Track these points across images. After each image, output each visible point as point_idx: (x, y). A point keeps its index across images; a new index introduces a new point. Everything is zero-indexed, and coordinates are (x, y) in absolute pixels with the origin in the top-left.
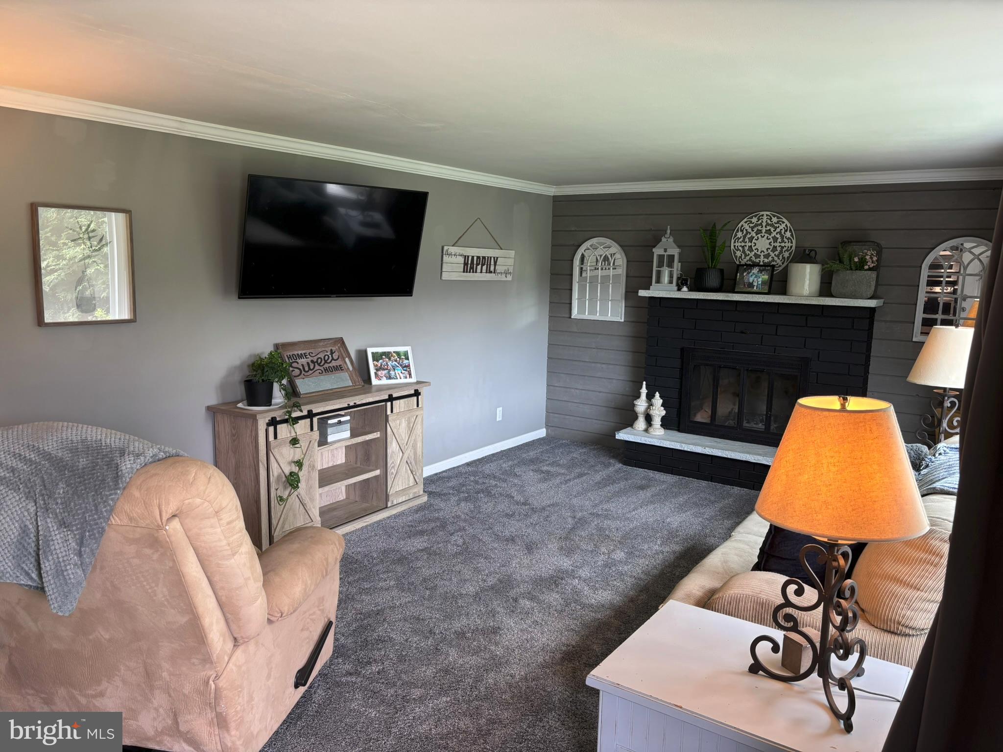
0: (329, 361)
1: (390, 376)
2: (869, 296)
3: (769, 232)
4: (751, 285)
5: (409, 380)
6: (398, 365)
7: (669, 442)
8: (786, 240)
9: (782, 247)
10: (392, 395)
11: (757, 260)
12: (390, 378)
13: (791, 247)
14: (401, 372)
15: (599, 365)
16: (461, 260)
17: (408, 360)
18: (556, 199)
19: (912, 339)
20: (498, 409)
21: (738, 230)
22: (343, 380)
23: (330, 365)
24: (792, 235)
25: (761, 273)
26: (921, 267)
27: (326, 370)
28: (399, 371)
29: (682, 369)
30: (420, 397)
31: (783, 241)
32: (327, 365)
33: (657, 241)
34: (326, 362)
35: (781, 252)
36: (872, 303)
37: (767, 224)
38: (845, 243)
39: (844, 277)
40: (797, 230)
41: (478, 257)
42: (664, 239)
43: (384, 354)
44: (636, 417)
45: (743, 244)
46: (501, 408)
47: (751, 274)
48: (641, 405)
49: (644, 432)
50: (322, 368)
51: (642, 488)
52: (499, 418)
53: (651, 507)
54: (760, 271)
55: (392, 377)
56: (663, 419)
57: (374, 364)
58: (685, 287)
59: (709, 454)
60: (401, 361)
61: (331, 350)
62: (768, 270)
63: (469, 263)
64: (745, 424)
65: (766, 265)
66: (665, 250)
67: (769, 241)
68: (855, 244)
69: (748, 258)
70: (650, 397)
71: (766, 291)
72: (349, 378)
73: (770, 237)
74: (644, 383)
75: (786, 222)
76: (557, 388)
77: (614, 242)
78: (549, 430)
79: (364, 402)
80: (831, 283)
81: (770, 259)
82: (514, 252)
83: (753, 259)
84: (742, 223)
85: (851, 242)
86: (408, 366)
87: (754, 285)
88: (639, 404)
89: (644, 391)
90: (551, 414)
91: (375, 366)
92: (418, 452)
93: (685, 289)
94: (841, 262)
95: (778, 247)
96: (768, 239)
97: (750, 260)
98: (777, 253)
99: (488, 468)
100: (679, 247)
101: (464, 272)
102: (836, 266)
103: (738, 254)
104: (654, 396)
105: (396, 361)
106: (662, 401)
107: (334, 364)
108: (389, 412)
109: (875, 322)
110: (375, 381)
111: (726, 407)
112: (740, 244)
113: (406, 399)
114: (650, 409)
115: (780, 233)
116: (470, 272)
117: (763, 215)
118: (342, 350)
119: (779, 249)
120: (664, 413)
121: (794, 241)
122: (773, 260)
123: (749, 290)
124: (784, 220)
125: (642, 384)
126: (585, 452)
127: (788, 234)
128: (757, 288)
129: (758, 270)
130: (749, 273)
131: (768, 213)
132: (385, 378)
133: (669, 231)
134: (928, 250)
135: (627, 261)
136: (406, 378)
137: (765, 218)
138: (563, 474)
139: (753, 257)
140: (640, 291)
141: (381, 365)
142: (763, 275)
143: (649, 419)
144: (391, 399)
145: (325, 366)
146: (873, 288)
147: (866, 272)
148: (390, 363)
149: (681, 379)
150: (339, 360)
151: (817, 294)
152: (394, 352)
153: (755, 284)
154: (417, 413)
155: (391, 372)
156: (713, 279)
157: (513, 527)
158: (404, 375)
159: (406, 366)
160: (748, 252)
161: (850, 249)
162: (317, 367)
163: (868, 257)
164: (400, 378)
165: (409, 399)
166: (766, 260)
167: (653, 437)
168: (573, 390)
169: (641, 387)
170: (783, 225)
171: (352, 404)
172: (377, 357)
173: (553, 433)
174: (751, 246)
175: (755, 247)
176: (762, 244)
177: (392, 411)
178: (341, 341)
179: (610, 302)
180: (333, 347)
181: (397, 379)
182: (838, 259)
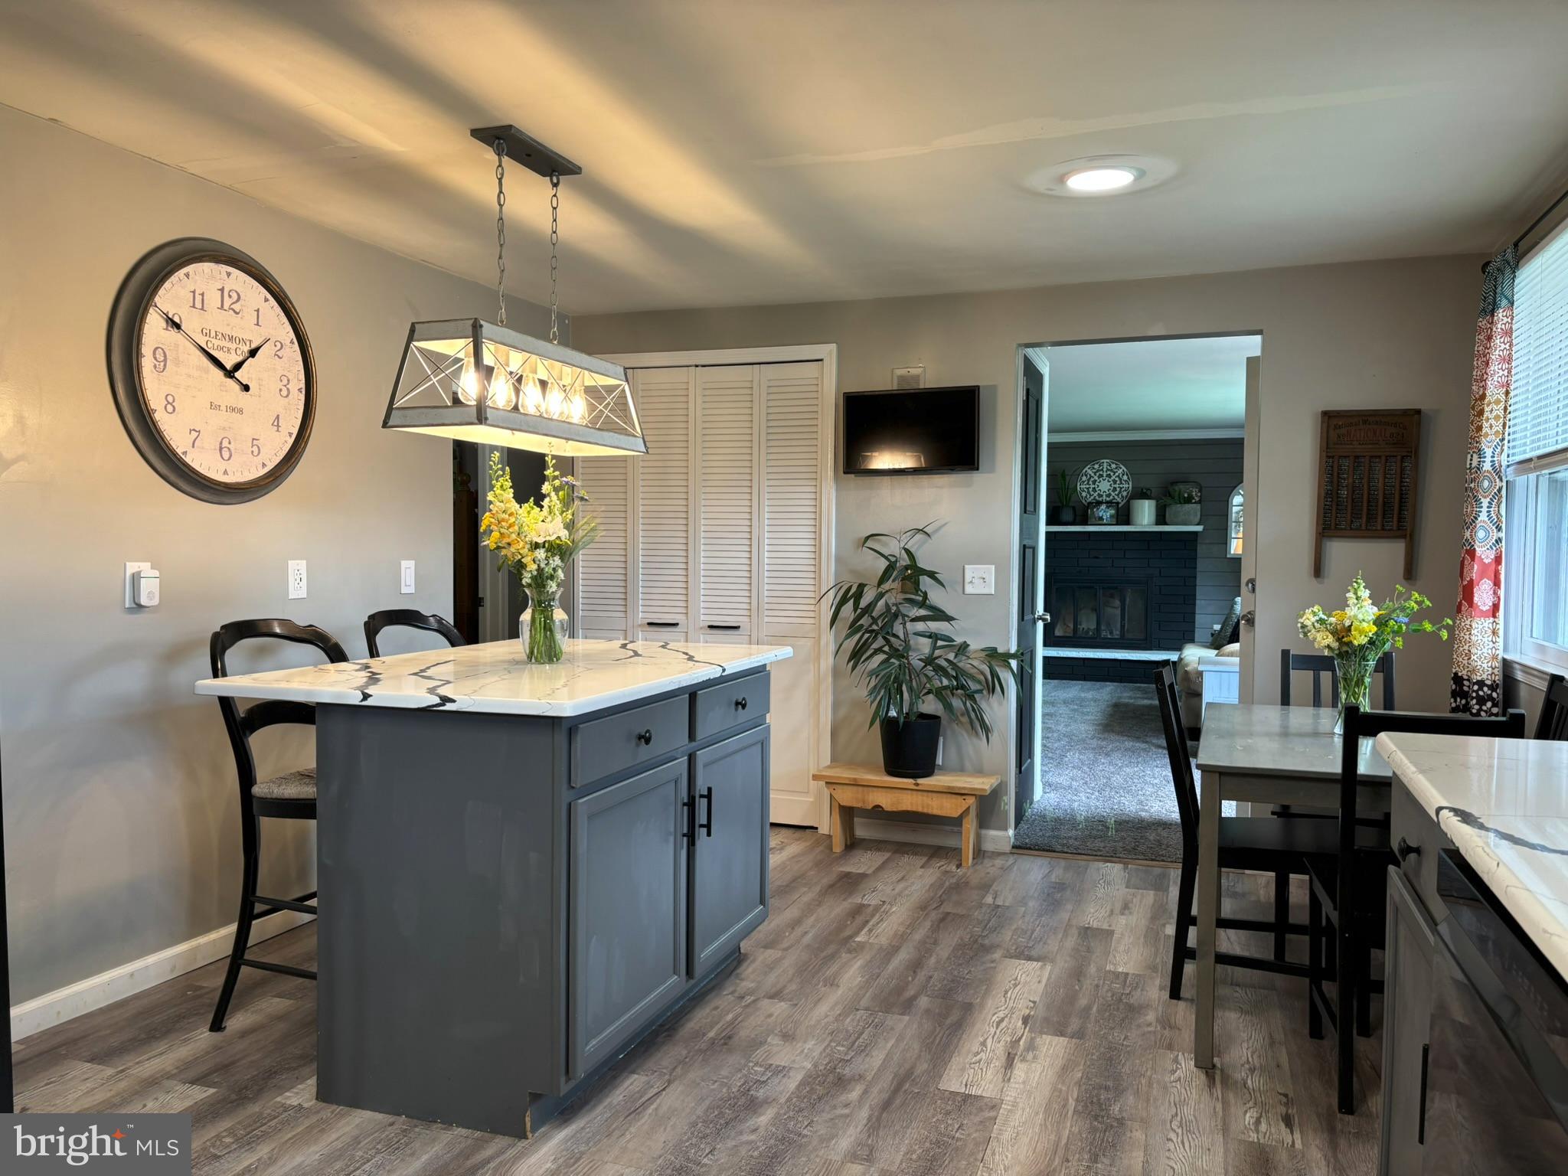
3: (1109, 476)
4: (1101, 518)
9: (1121, 488)
11: (1100, 499)
13: (1129, 487)
19: (1226, 555)
21: (1083, 475)
24: (1128, 478)
26: (1229, 501)
31: (1121, 483)
35: (1120, 492)
37: (1108, 470)
38: (1174, 483)
39: (1175, 510)
40: (1132, 474)
45: (1088, 486)
47: (1100, 510)
54: (1108, 507)
62: (1112, 506)
65: (1109, 502)
67: (1110, 483)
68: (1182, 484)
69: (1092, 497)
71: (1115, 523)
75: (1123, 468)
81: (1111, 497)
84: (1086, 469)
85: (1177, 482)
94: (1173, 498)
95: (1117, 488)
96: (1108, 481)
97: (1094, 499)
98: (1117, 493)
102: (1168, 500)
103: (1084, 494)
109: (1198, 544)
112: (1085, 486)
115: (1118, 476)
117: (1103, 463)
121: (1130, 483)
122: (1116, 498)
123: (1100, 522)
124: (1121, 466)
127: (1125, 478)
128: (1106, 521)
129: (1104, 506)
130: (1098, 509)
131: (1108, 461)
134: (1232, 488)
139: (1097, 496)
142: (1110, 510)
146: (1199, 516)
147: (1193, 505)
151: (1154, 523)
153: (1105, 518)
156: (1068, 516)
160: (1092, 493)
161: (1177, 488)
163: (1194, 493)
166: (1108, 499)
170: (1121, 470)
174: (1095, 488)
175: (1098, 489)
176: (1104, 486)
182: (1170, 495)
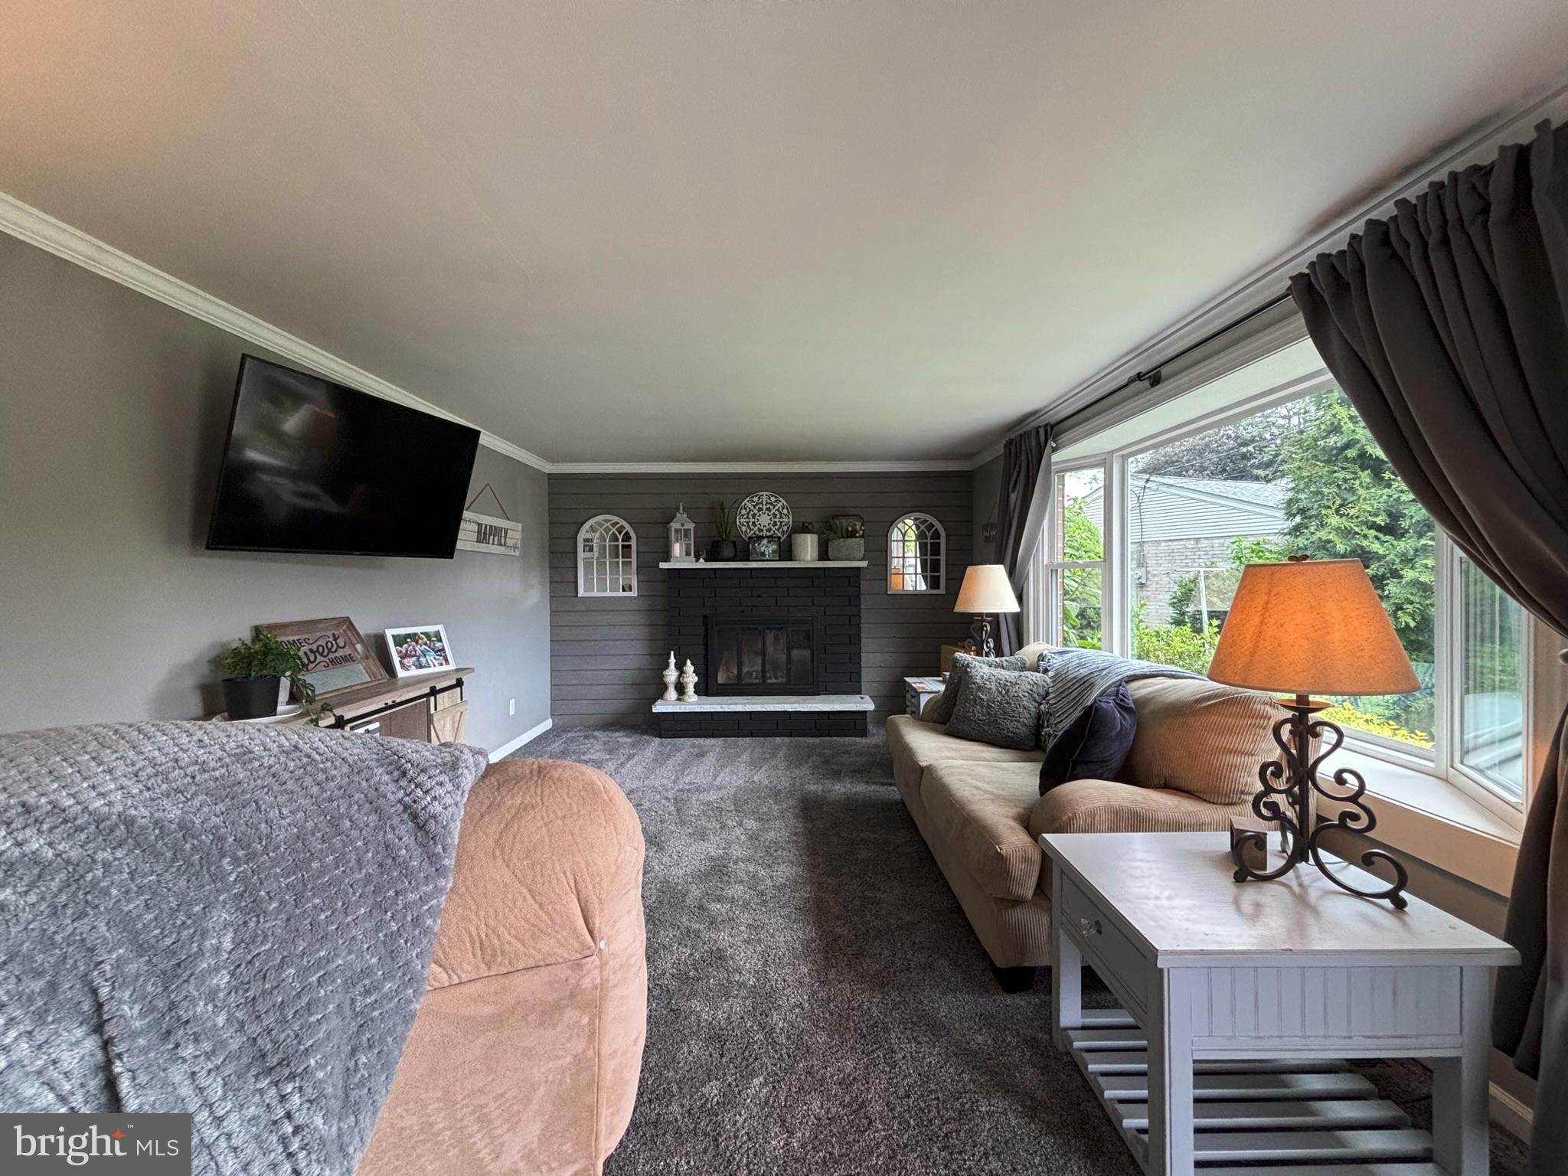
0: (334, 649)
2: (860, 559)
3: (769, 509)
4: (763, 554)
5: (445, 668)
6: (429, 649)
7: (707, 707)
8: (784, 516)
9: (781, 522)
10: (435, 687)
11: (761, 534)
12: (420, 666)
13: (789, 522)
14: (435, 659)
15: (613, 642)
16: (475, 527)
17: (441, 641)
19: (887, 593)
20: (511, 702)
21: (741, 508)
22: (359, 674)
23: (336, 654)
24: (788, 512)
26: (888, 536)
27: (332, 662)
28: (431, 657)
29: (706, 636)
30: (463, 688)
31: (781, 517)
32: (332, 656)
33: (672, 518)
34: (330, 651)
35: (781, 526)
36: (864, 564)
37: (767, 503)
39: (838, 545)
40: (793, 508)
41: (491, 527)
42: (678, 515)
43: (409, 636)
44: (663, 688)
45: (747, 520)
46: (514, 700)
47: (761, 545)
48: (671, 675)
49: (678, 702)
50: (326, 659)
51: (701, 755)
52: (512, 712)
53: (728, 771)
54: (769, 542)
55: (423, 665)
56: (696, 686)
57: (396, 650)
58: (702, 558)
60: (432, 645)
61: (334, 635)
62: (774, 541)
63: (483, 531)
64: (769, 681)
65: (771, 537)
66: (683, 525)
67: (770, 517)
68: (844, 517)
69: (752, 532)
70: (680, 667)
71: (778, 559)
72: (365, 671)
73: (770, 514)
74: (672, 652)
75: (783, 501)
76: (563, 672)
77: (622, 519)
78: (556, 721)
79: (403, 698)
81: (772, 532)
82: (520, 525)
84: (745, 501)
85: (837, 516)
86: (443, 649)
88: (668, 674)
89: (672, 660)
90: (558, 702)
91: (399, 652)
93: (702, 560)
94: (833, 532)
96: (768, 515)
97: (755, 533)
98: (777, 527)
100: (693, 522)
101: (477, 541)
102: (831, 535)
103: (744, 529)
104: (685, 664)
105: (426, 644)
107: (341, 653)
108: (432, 711)
109: (862, 580)
110: (401, 673)
112: (744, 520)
113: (450, 691)
114: (682, 678)
115: (778, 510)
116: (482, 542)
117: (762, 495)
118: (350, 634)
119: (778, 523)
120: (696, 679)
121: (791, 517)
123: (763, 558)
124: (781, 499)
125: (670, 654)
127: (785, 511)
128: (769, 557)
129: (766, 541)
130: (759, 544)
131: (767, 493)
132: (414, 667)
133: (681, 508)
134: (889, 524)
135: (637, 537)
136: (442, 665)
137: (765, 497)
138: (611, 759)
139: (757, 531)
140: (657, 564)
141: (407, 651)
142: (772, 545)
143: (680, 688)
144: (434, 692)
145: (329, 656)
146: (863, 552)
147: (857, 539)
148: (418, 648)
149: (706, 645)
150: (347, 647)
151: (817, 558)
152: (422, 633)
153: (767, 553)
154: (462, 709)
155: (421, 659)
156: (728, 551)
158: (439, 662)
159: (439, 651)
160: (752, 527)
161: (837, 522)
162: (319, 658)
163: (857, 527)
164: (435, 666)
165: (453, 690)
166: (768, 534)
167: (690, 704)
168: (582, 672)
169: (669, 657)
170: (781, 504)
171: (390, 703)
172: (399, 641)
173: (562, 722)
174: (754, 522)
175: (758, 523)
176: (764, 520)
177: (436, 709)
178: (347, 622)
179: (621, 578)
180: (336, 630)
181: (430, 667)
182: (831, 529)
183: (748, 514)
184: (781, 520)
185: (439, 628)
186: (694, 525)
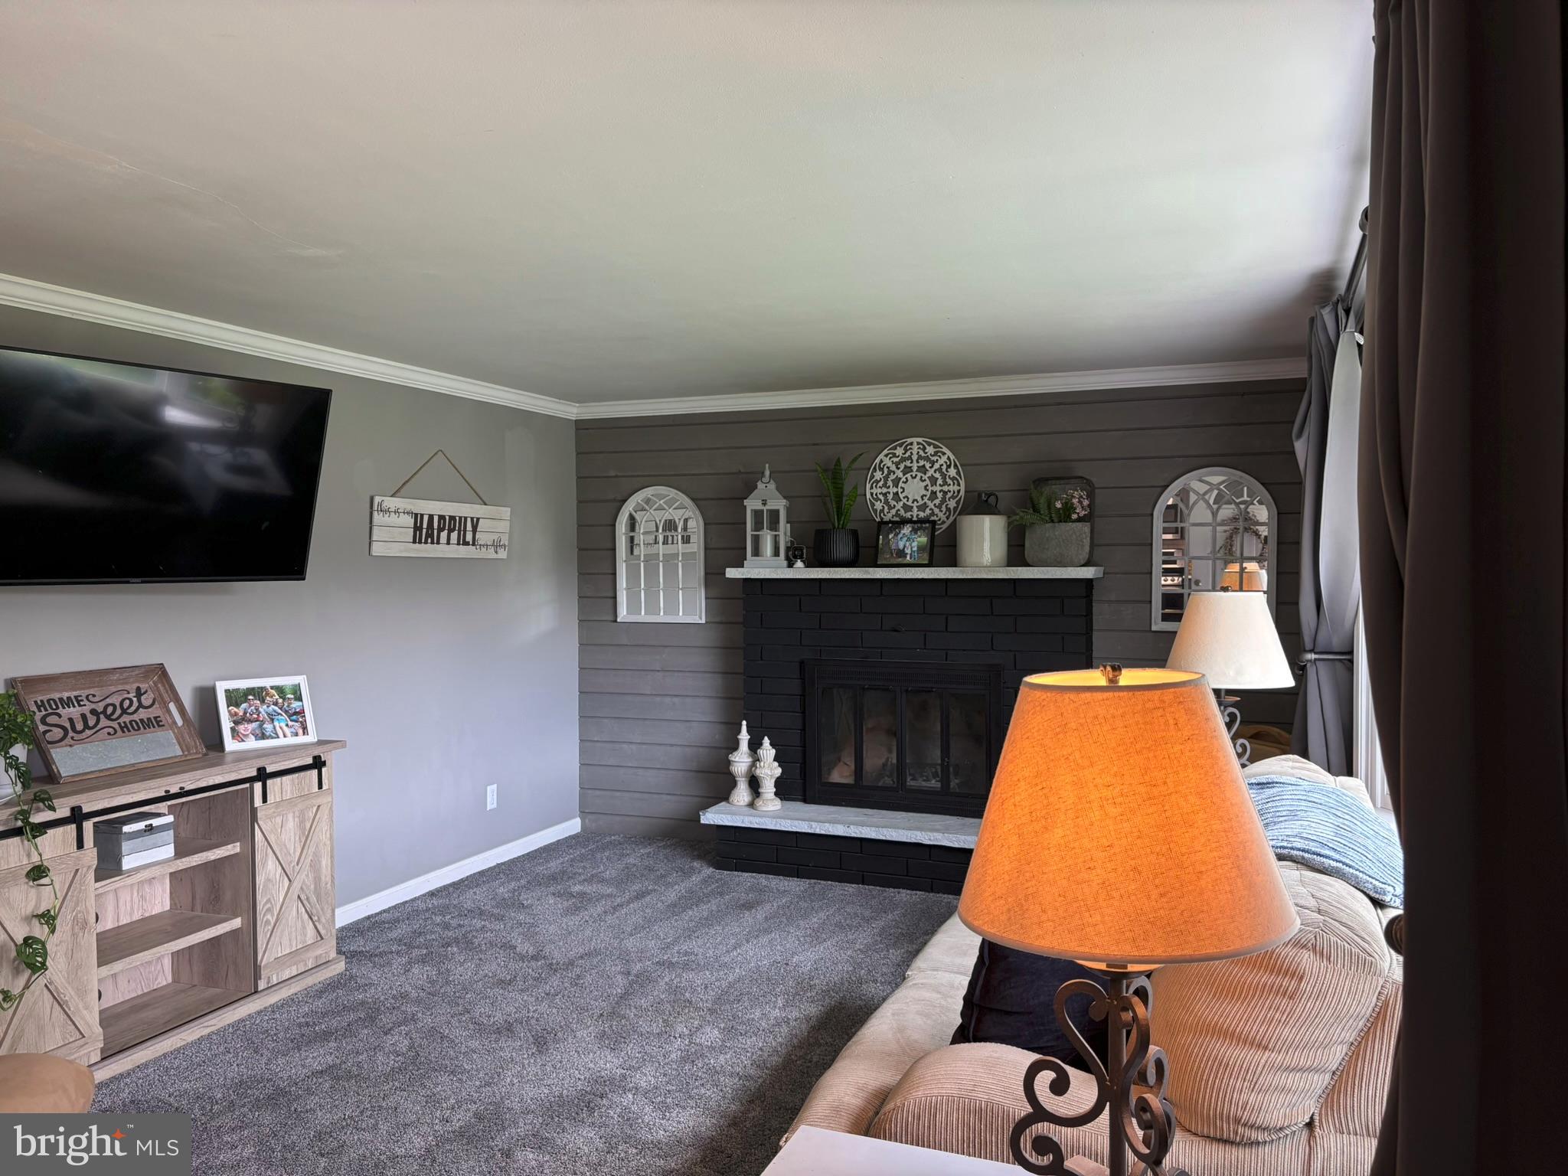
0: (133, 709)
1: (263, 734)
2: (1082, 562)
3: (923, 469)
4: (901, 553)
5: (300, 739)
6: (280, 711)
7: (789, 821)
8: (949, 481)
9: (945, 493)
10: (264, 769)
11: (908, 515)
12: (263, 736)
13: (959, 491)
14: (287, 725)
15: (667, 700)
16: (410, 521)
17: (302, 701)
18: (582, 427)
19: (1151, 628)
20: (489, 788)
21: (875, 468)
22: (165, 745)
23: (135, 717)
24: (958, 473)
25: (916, 533)
26: (1152, 515)
27: (124, 728)
28: (281, 723)
29: (803, 695)
30: (324, 770)
31: (945, 483)
32: (126, 719)
33: (750, 488)
34: (124, 712)
35: (944, 500)
36: (1088, 573)
37: (920, 458)
38: (1041, 481)
39: (1042, 534)
40: (966, 465)
41: (441, 518)
42: (760, 485)
43: (251, 691)
44: (732, 783)
45: (885, 490)
46: (495, 786)
47: (900, 536)
48: (740, 761)
49: (747, 809)
50: (115, 725)
51: (748, 906)
52: (491, 803)
53: (764, 939)
54: (915, 531)
55: (268, 734)
56: (779, 783)
57: (229, 711)
58: (799, 561)
59: (855, 836)
60: (286, 704)
61: (138, 689)
62: (926, 528)
63: (425, 526)
64: (910, 783)
65: (921, 521)
66: (764, 503)
67: (924, 484)
68: (1054, 482)
69: (893, 512)
70: (755, 746)
71: (926, 562)
72: (175, 741)
73: (925, 477)
74: (744, 723)
75: (949, 453)
76: (599, 744)
77: (680, 494)
78: (587, 821)
79: (203, 784)
80: (1024, 546)
81: (928, 511)
82: (509, 509)
83: (902, 512)
84: (881, 456)
85: (1046, 480)
86: (302, 712)
87: (907, 554)
88: (737, 759)
89: (744, 737)
90: (590, 791)
91: (232, 715)
92: (323, 878)
93: (799, 564)
94: (1036, 510)
95: (938, 493)
96: (922, 480)
97: (897, 515)
98: (937, 502)
99: (470, 899)
100: (785, 498)
101: (414, 542)
102: (1029, 517)
103: (878, 506)
104: (760, 744)
105: (276, 704)
106: (774, 751)
107: (143, 714)
108: (258, 801)
109: (1094, 604)
110: (230, 745)
111: (878, 756)
112: (879, 491)
113: (296, 775)
114: (756, 767)
115: (940, 470)
116: (426, 542)
117: (911, 444)
118: (161, 688)
119: (940, 495)
120: (778, 771)
121: (962, 483)
122: (933, 514)
123: (900, 561)
124: (945, 450)
125: (741, 725)
126: (650, 853)
127: (952, 472)
128: (911, 558)
129: (910, 529)
130: (896, 535)
131: (920, 440)
132: (253, 737)
133: (767, 473)
134: (1159, 489)
135: (705, 524)
136: (296, 734)
137: (915, 447)
138: (610, 896)
139: (902, 509)
140: (728, 570)
141: (245, 713)
142: (920, 537)
143: (754, 784)
144: (263, 776)
145: (121, 720)
146: (1087, 549)
147: (1074, 525)
148: (263, 709)
149: (803, 712)
150: (154, 706)
151: (1004, 561)
152: (272, 688)
153: (908, 551)
154: (319, 801)
155: (265, 726)
156: (842, 548)
157: (510, 1005)
158: (292, 730)
159: (296, 713)
160: (893, 503)
161: (1047, 490)
162: (104, 722)
163: (1075, 501)
164: (285, 736)
165: (302, 774)
166: (922, 515)
167: (764, 815)
168: (625, 746)
169: (739, 731)
170: (944, 458)
171: (174, 790)
172: (235, 699)
173: (594, 825)
174: (897, 493)
175: (904, 494)
176: (915, 489)
177: (265, 800)
178: (160, 671)
179: (680, 591)
180: (142, 682)
181: (278, 737)
182: (1032, 507)
183: (886, 478)
184: (946, 488)
185: (301, 680)
186: (784, 502)
